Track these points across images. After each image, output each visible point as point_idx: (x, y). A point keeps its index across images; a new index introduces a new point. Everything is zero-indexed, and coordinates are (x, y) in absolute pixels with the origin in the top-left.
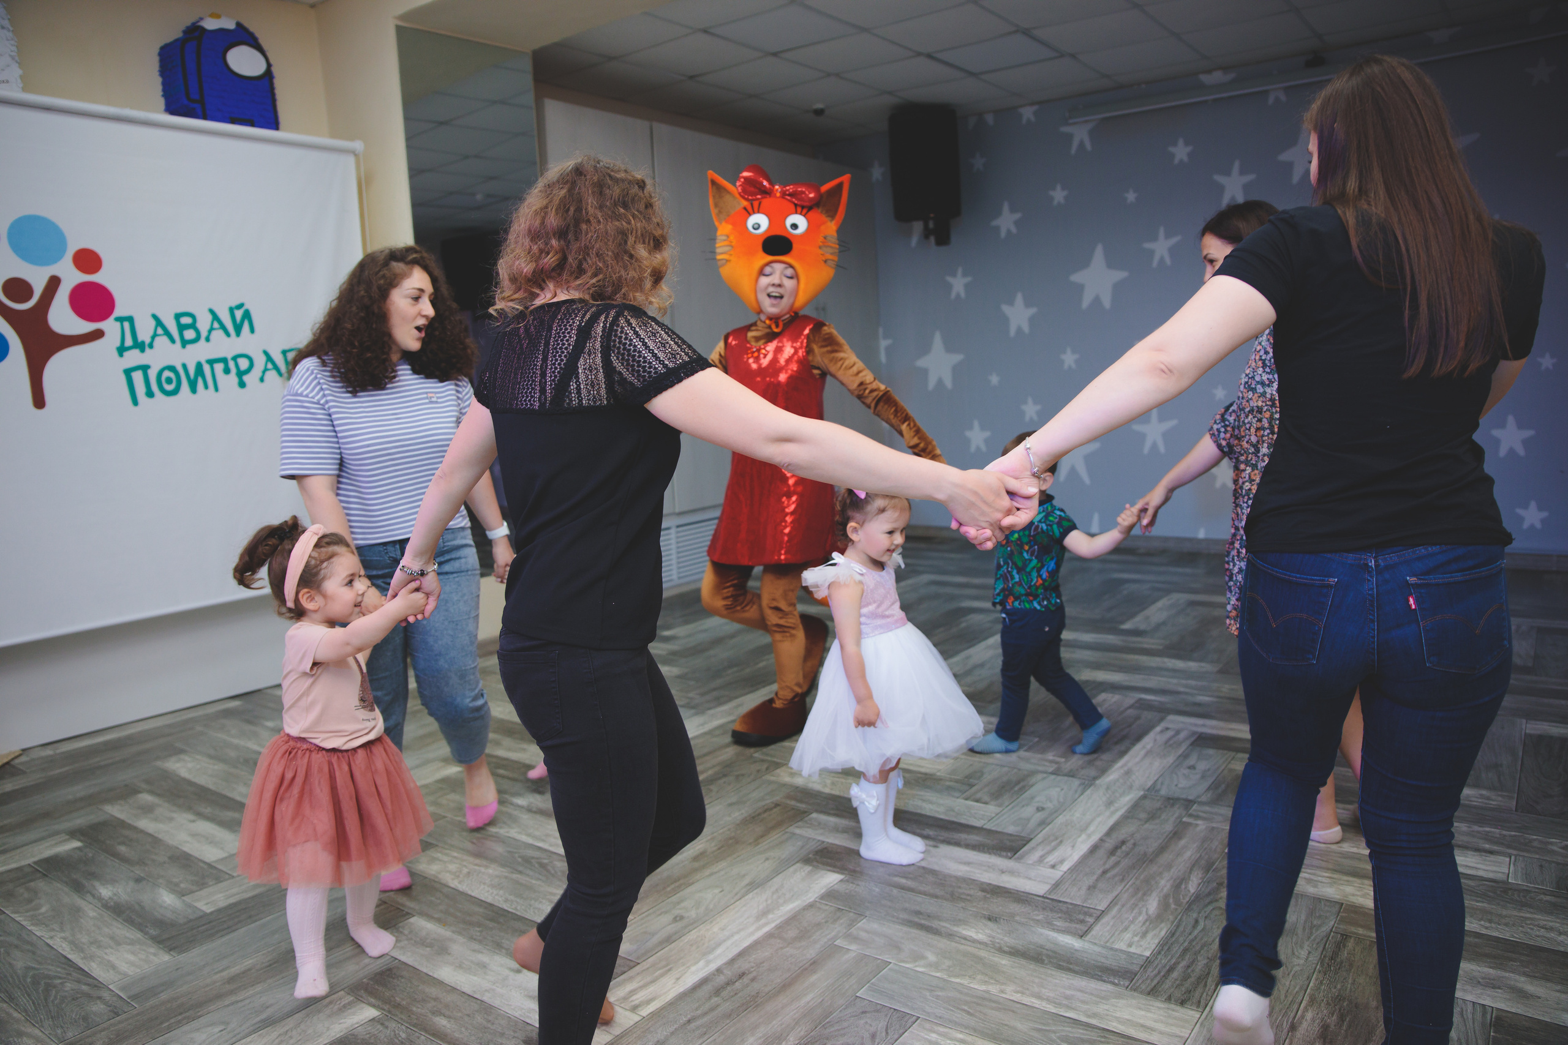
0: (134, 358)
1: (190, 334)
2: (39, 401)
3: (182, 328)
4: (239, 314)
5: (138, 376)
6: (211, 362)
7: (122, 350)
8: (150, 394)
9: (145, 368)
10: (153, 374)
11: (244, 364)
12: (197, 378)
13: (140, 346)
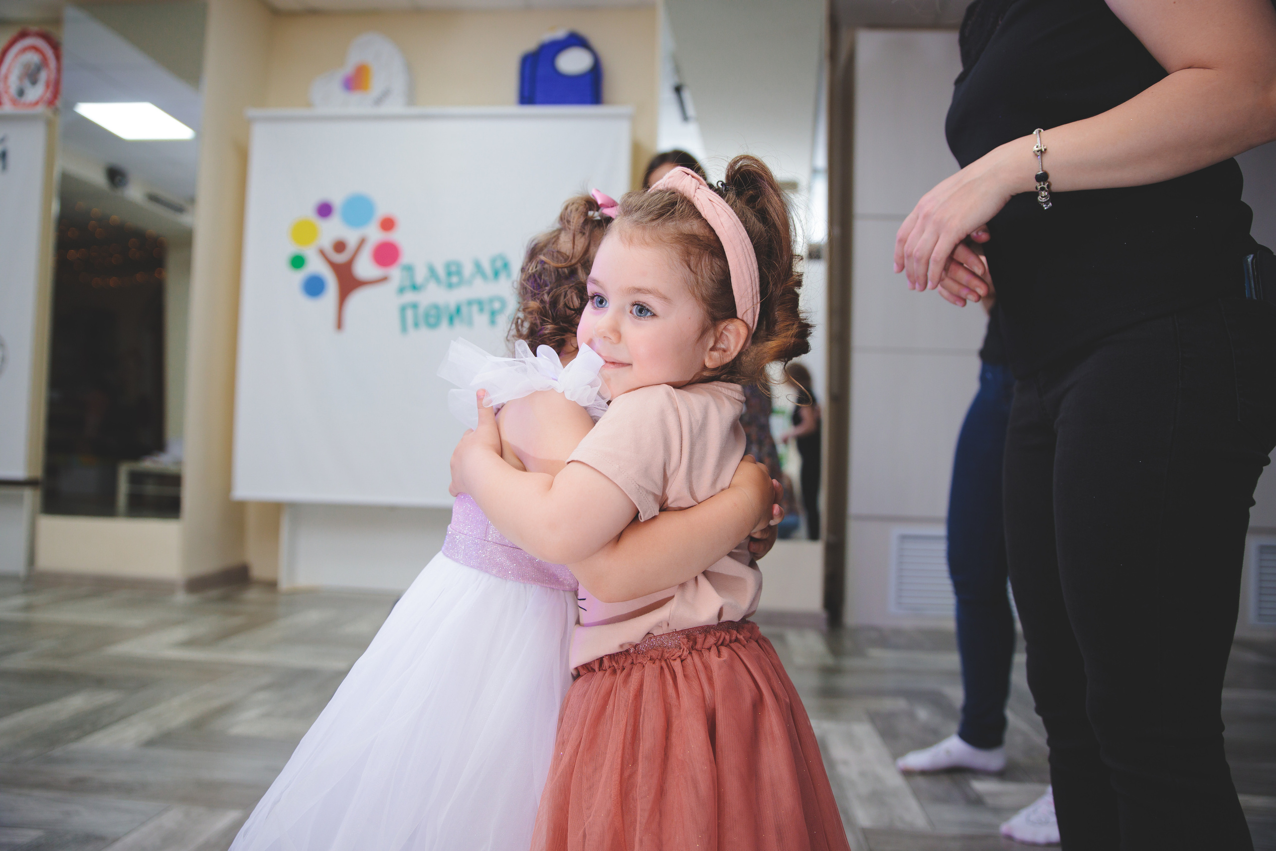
0: (410, 297)
1: (455, 279)
2: (339, 325)
3: (449, 274)
4: (499, 264)
5: (410, 313)
6: (470, 303)
7: (401, 290)
8: (416, 325)
9: (415, 306)
10: (421, 310)
11: (497, 305)
12: (455, 315)
13: (415, 288)
